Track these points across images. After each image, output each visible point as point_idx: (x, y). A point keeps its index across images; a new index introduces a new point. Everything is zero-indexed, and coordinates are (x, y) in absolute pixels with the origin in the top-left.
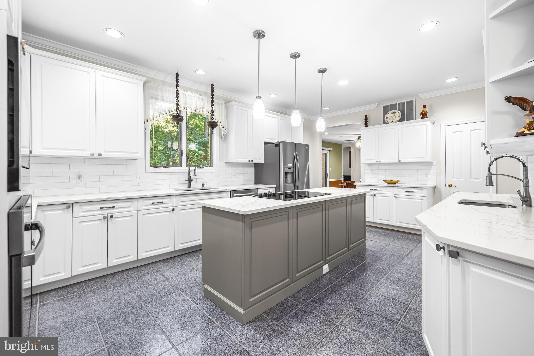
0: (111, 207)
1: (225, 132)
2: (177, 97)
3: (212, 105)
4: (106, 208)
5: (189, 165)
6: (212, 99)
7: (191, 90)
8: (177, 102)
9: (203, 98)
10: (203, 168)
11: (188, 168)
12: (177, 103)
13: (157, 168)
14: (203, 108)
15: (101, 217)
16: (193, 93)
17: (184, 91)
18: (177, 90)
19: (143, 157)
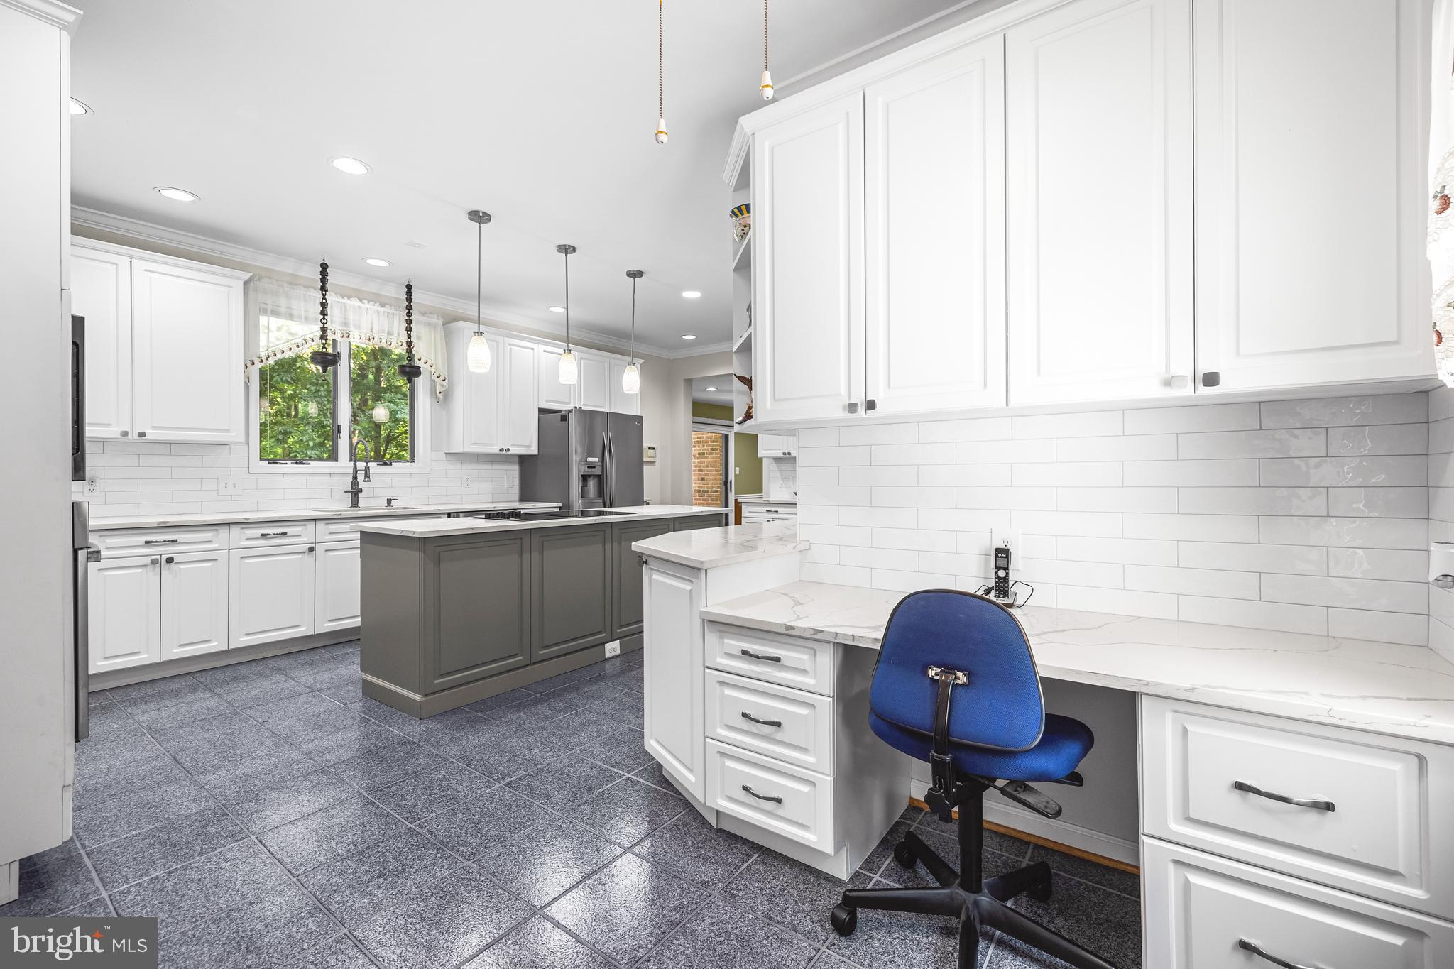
0: (168, 541)
1: (442, 386)
2: (323, 313)
3: (409, 329)
4: (157, 542)
5: (354, 457)
6: (409, 317)
7: (360, 296)
8: (324, 324)
9: (388, 313)
10: (391, 464)
11: (352, 463)
12: (322, 325)
13: (277, 463)
14: (389, 333)
15: (148, 560)
16: (365, 301)
17: (343, 298)
18: (324, 298)
19: (243, 439)
